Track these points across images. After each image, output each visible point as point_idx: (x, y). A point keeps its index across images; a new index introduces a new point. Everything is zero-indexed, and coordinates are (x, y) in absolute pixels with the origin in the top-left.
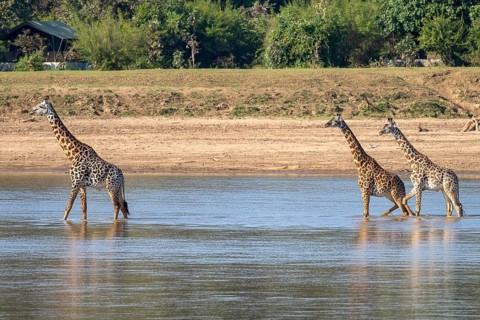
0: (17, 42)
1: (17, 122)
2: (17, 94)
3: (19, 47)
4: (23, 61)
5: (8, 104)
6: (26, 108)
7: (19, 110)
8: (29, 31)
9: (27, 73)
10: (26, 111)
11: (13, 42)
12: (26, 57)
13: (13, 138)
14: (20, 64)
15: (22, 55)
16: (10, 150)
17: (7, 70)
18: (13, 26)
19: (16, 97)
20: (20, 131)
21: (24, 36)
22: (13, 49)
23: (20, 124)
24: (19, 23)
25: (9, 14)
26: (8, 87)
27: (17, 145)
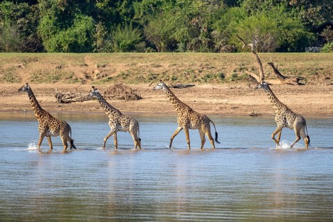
0: (323, 34)
1: (322, 85)
2: (323, 67)
3: (324, 37)
4: (326, 46)
5: (317, 74)
6: (328, 76)
7: (324, 78)
8: (330, 26)
9: (329, 53)
10: (329, 78)
11: (320, 33)
12: (328, 43)
13: (320, 95)
14: (325, 47)
15: (326, 42)
16: (317, 103)
17: (316, 52)
18: (320, 23)
19: (322, 69)
20: (324, 91)
21: (327, 30)
22: (320, 38)
23: (324, 86)
24: (324, 22)
25: (318, 16)
26: (317, 62)
27: (322, 99)
